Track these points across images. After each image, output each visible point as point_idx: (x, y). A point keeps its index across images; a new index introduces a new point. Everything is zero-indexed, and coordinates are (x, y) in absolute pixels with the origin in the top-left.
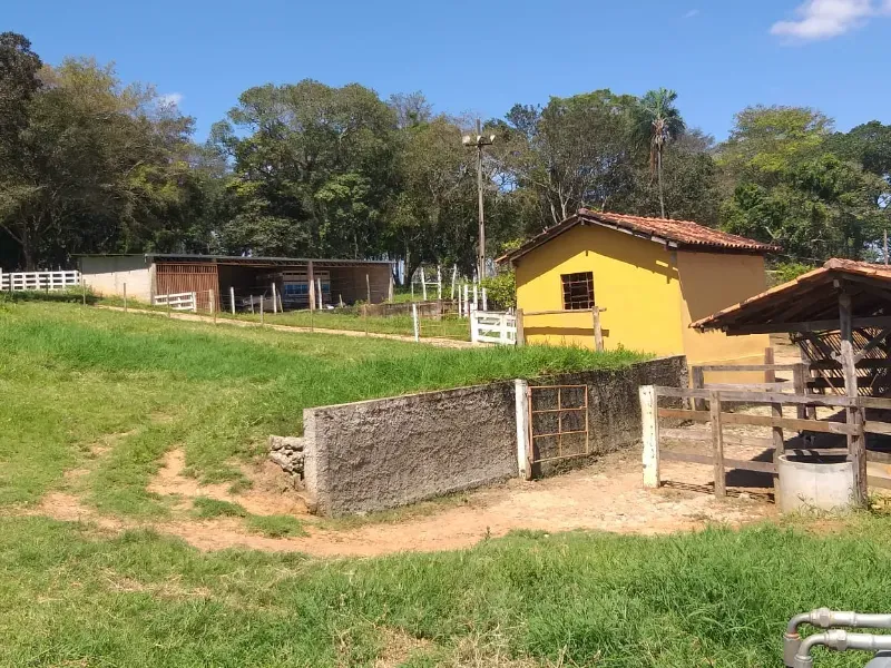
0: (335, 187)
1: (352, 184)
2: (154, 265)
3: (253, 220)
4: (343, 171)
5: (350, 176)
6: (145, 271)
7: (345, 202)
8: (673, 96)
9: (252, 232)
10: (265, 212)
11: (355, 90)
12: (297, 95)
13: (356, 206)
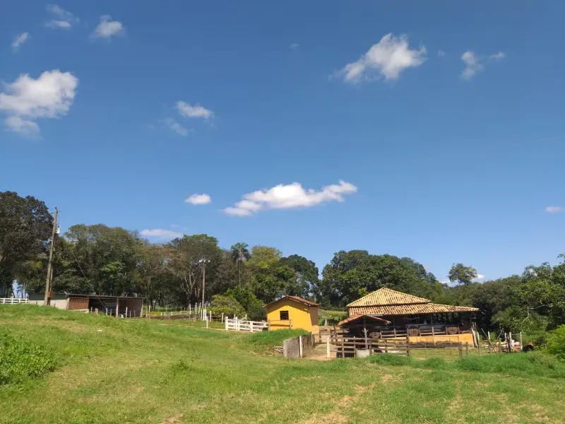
0: (111, 266)
1: (118, 265)
2: (69, 299)
3: (68, 277)
4: (114, 261)
5: (117, 263)
6: (64, 301)
7: (114, 273)
8: (247, 245)
9: (67, 282)
10: (74, 274)
11: (120, 230)
12: (94, 229)
13: (119, 274)
